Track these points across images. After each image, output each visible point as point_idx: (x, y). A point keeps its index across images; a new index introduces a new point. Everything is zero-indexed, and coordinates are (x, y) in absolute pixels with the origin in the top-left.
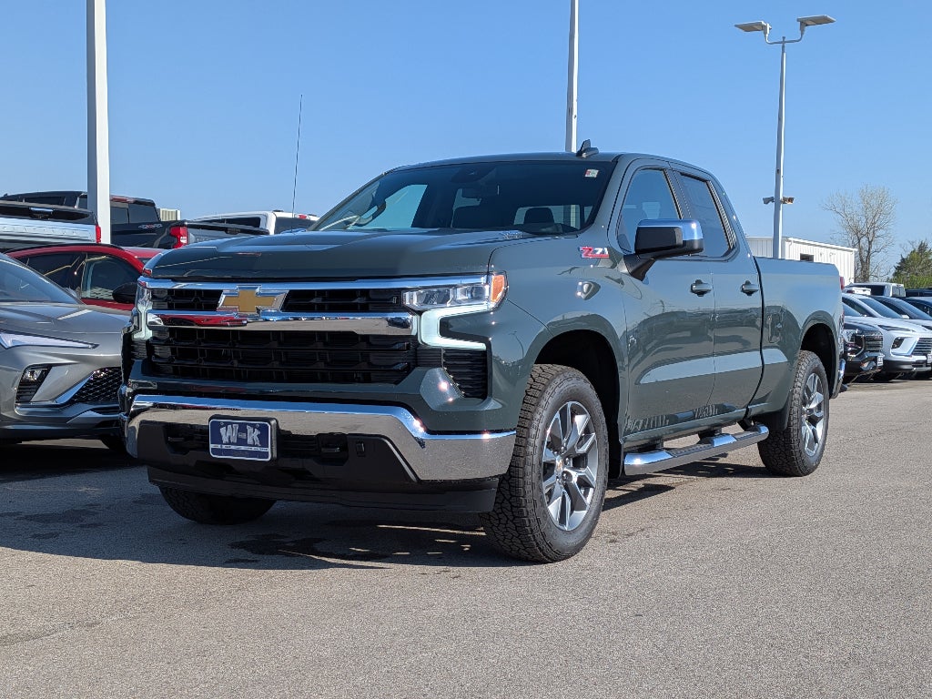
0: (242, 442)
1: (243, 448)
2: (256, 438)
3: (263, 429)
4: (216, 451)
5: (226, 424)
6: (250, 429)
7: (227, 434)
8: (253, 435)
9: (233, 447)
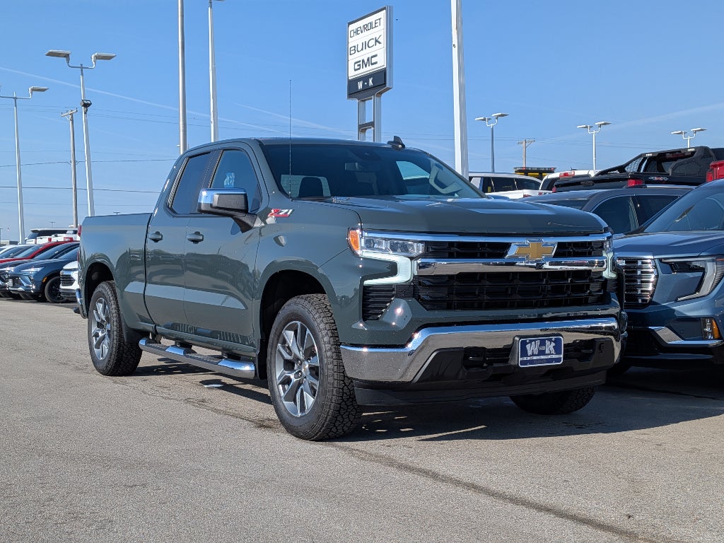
0: (542, 353)
1: (542, 357)
2: (552, 349)
3: (558, 342)
4: (523, 363)
5: (531, 341)
6: (548, 343)
7: (532, 348)
8: (550, 347)
9: (535, 358)
